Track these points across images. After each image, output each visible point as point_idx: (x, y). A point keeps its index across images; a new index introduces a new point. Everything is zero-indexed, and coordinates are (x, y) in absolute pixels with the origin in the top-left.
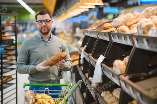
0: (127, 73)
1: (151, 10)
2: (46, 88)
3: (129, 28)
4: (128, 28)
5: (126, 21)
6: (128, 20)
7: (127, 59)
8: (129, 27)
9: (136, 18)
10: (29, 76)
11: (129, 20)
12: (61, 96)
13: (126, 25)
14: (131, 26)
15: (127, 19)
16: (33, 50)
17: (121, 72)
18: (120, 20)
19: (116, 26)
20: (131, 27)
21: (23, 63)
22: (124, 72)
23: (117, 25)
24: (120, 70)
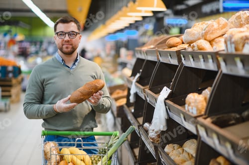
0: (209, 114)
1: (245, 16)
2: (78, 139)
3: (211, 44)
4: (208, 44)
5: (206, 33)
6: (209, 31)
7: (207, 92)
8: (211, 42)
9: (222, 29)
10: (43, 121)
11: (211, 32)
12: (101, 151)
13: (205, 39)
14: (213, 40)
15: (207, 29)
16: (48, 81)
17: (198, 112)
18: (196, 32)
19: (190, 41)
20: (214, 43)
21: (34, 101)
22: (203, 113)
23: (192, 39)
24: (198, 109)
